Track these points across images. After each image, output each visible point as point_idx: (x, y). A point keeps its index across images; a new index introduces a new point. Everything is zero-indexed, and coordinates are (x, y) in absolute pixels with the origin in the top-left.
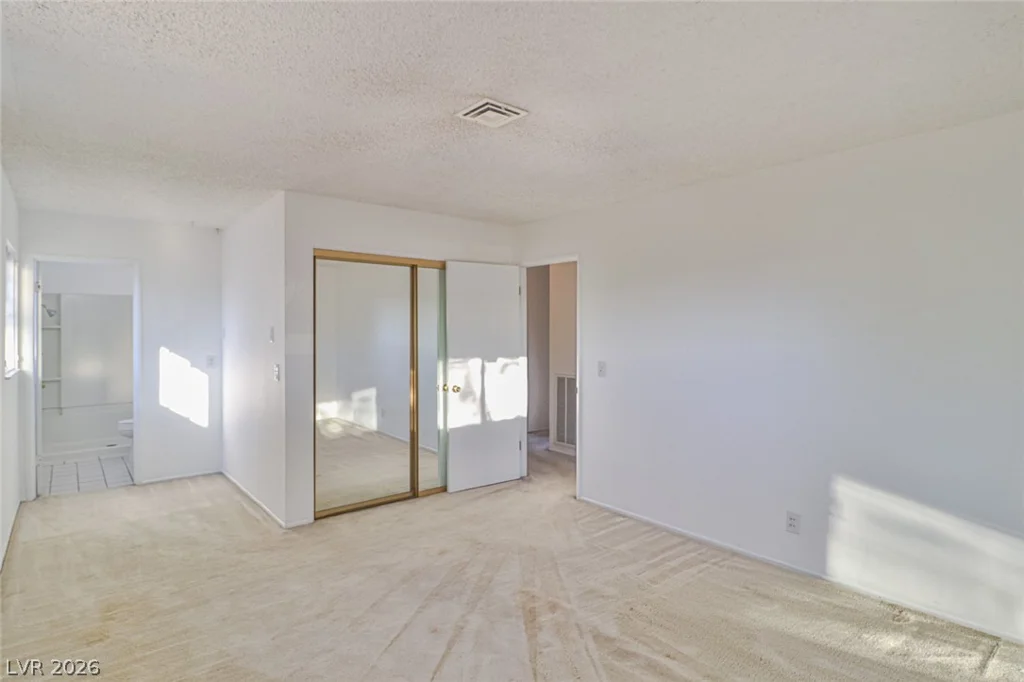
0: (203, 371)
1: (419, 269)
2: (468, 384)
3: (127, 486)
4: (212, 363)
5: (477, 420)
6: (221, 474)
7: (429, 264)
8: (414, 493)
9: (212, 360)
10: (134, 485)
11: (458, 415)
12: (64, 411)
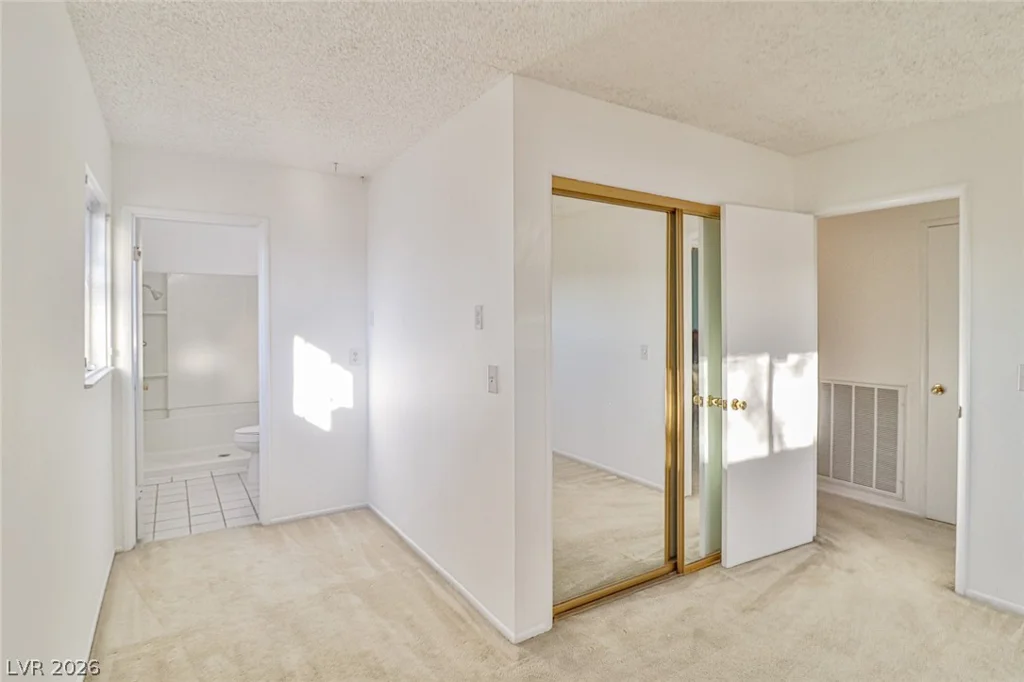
0: (346, 368)
1: (684, 216)
2: (755, 392)
3: (251, 526)
4: (356, 358)
5: (762, 450)
6: (367, 508)
7: (696, 209)
8: (675, 564)
9: (355, 354)
10: (260, 525)
11: (743, 442)
12: (171, 413)
